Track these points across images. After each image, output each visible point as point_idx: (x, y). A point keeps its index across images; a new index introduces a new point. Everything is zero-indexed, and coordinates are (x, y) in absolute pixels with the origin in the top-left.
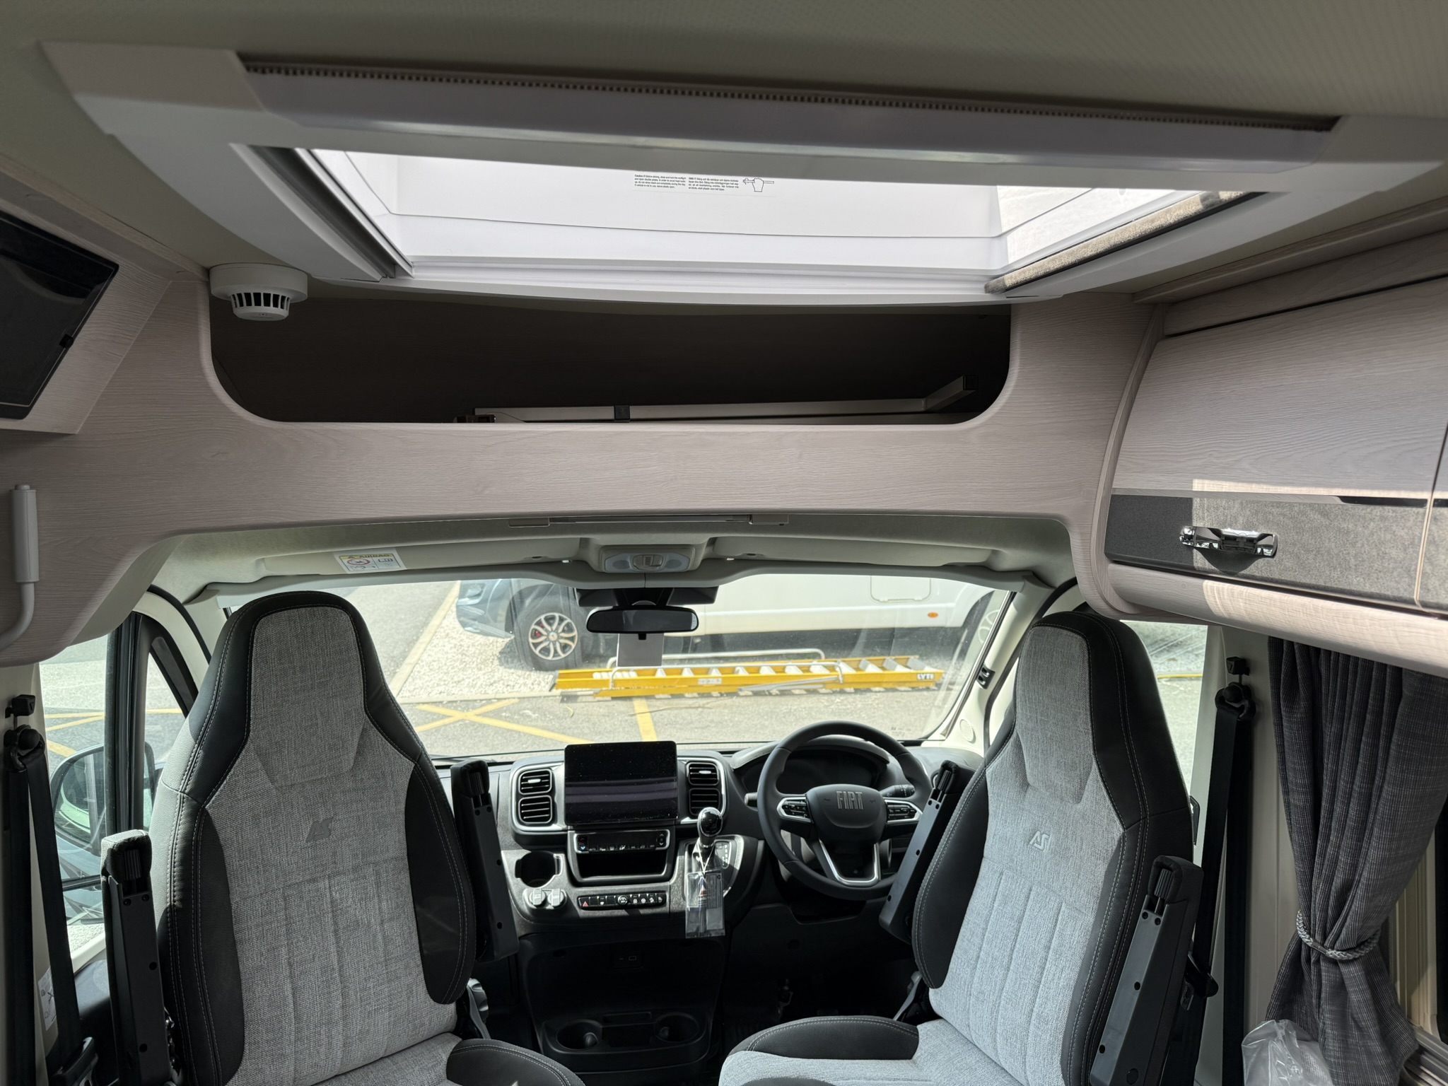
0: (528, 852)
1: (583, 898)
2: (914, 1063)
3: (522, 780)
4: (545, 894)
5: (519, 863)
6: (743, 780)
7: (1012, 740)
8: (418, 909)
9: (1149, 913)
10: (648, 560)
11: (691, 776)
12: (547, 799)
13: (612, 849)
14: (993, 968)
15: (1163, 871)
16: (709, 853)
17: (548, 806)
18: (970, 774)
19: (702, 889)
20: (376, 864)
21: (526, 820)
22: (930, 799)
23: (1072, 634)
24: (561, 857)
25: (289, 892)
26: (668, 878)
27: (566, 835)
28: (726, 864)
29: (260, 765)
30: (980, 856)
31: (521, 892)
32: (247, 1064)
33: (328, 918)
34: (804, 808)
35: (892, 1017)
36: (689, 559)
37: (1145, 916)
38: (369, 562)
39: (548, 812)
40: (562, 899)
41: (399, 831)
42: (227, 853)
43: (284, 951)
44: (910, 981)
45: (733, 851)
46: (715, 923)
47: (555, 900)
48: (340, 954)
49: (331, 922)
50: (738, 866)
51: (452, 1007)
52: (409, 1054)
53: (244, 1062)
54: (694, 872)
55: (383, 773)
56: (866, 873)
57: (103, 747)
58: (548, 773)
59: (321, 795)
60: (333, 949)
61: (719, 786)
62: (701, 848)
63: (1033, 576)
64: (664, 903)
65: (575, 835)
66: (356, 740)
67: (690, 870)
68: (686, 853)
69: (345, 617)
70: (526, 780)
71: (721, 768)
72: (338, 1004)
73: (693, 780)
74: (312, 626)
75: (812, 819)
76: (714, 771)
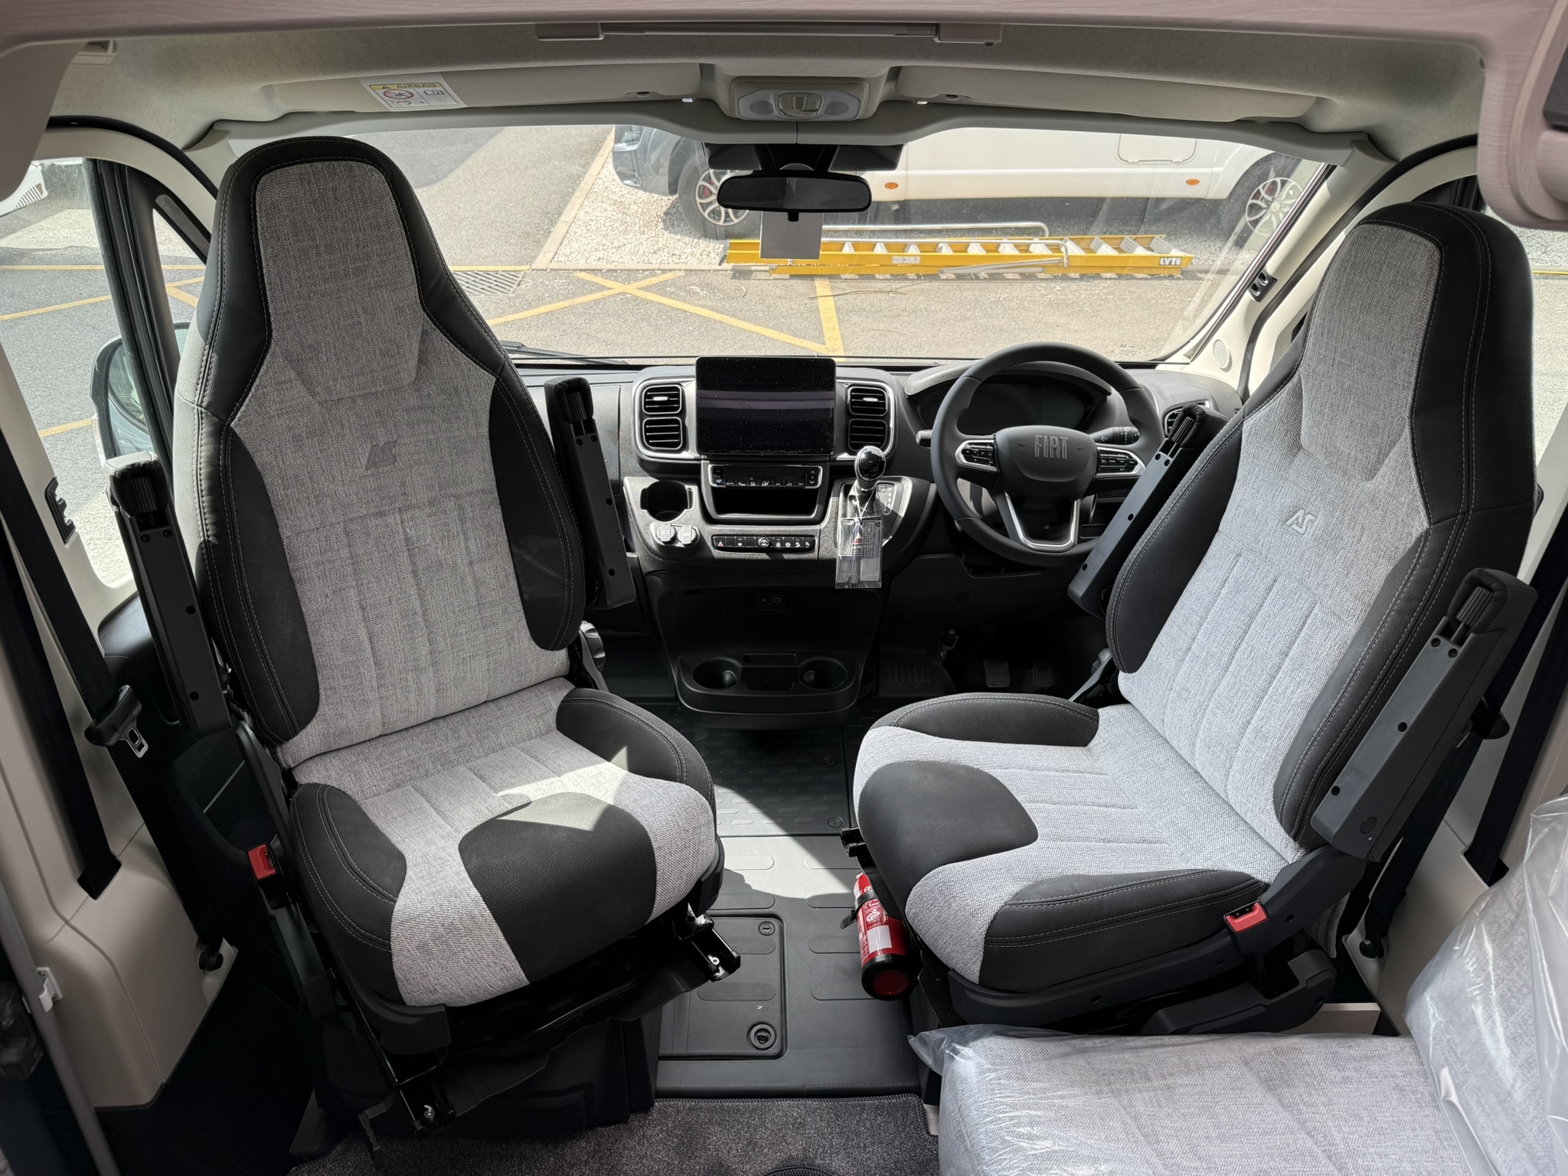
0: (656, 481)
1: (719, 537)
2: (1089, 750)
3: (646, 396)
4: (675, 529)
5: (645, 493)
6: (919, 409)
7: (1289, 385)
8: (514, 549)
9: (1443, 640)
10: (800, 100)
11: (853, 403)
12: (677, 422)
13: (753, 485)
14: (1206, 665)
15: (1479, 589)
16: (868, 497)
17: (677, 429)
18: (1219, 423)
19: (858, 536)
20: (458, 497)
21: (651, 444)
22: (1158, 452)
23: (1420, 239)
24: (694, 489)
25: (351, 527)
26: (818, 521)
27: (700, 464)
28: (888, 510)
29: (293, 374)
30: (1214, 529)
31: (648, 525)
32: (323, 708)
33: (404, 557)
34: (990, 454)
35: (1068, 697)
36: (860, 102)
37: (1436, 642)
38: (412, 95)
39: (678, 437)
40: (693, 538)
41: (484, 460)
42: (267, 480)
43: (353, 592)
44: (1096, 658)
45: (898, 495)
46: (870, 573)
47: (685, 538)
48: (421, 597)
49: (407, 562)
50: (902, 513)
51: (562, 655)
52: (515, 699)
53: (321, 706)
54: (849, 516)
55: (456, 389)
56: (1056, 532)
57: (120, 340)
58: (678, 389)
59: (378, 413)
60: (413, 591)
61: (887, 418)
62: (859, 491)
63: (1369, 141)
64: (811, 549)
65: (710, 466)
66: (416, 346)
67: (845, 515)
68: (841, 495)
69: (377, 177)
70: (651, 397)
71: (890, 394)
72: (425, 649)
73: (854, 410)
74: (334, 189)
75: (999, 468)
76: (883, 397)
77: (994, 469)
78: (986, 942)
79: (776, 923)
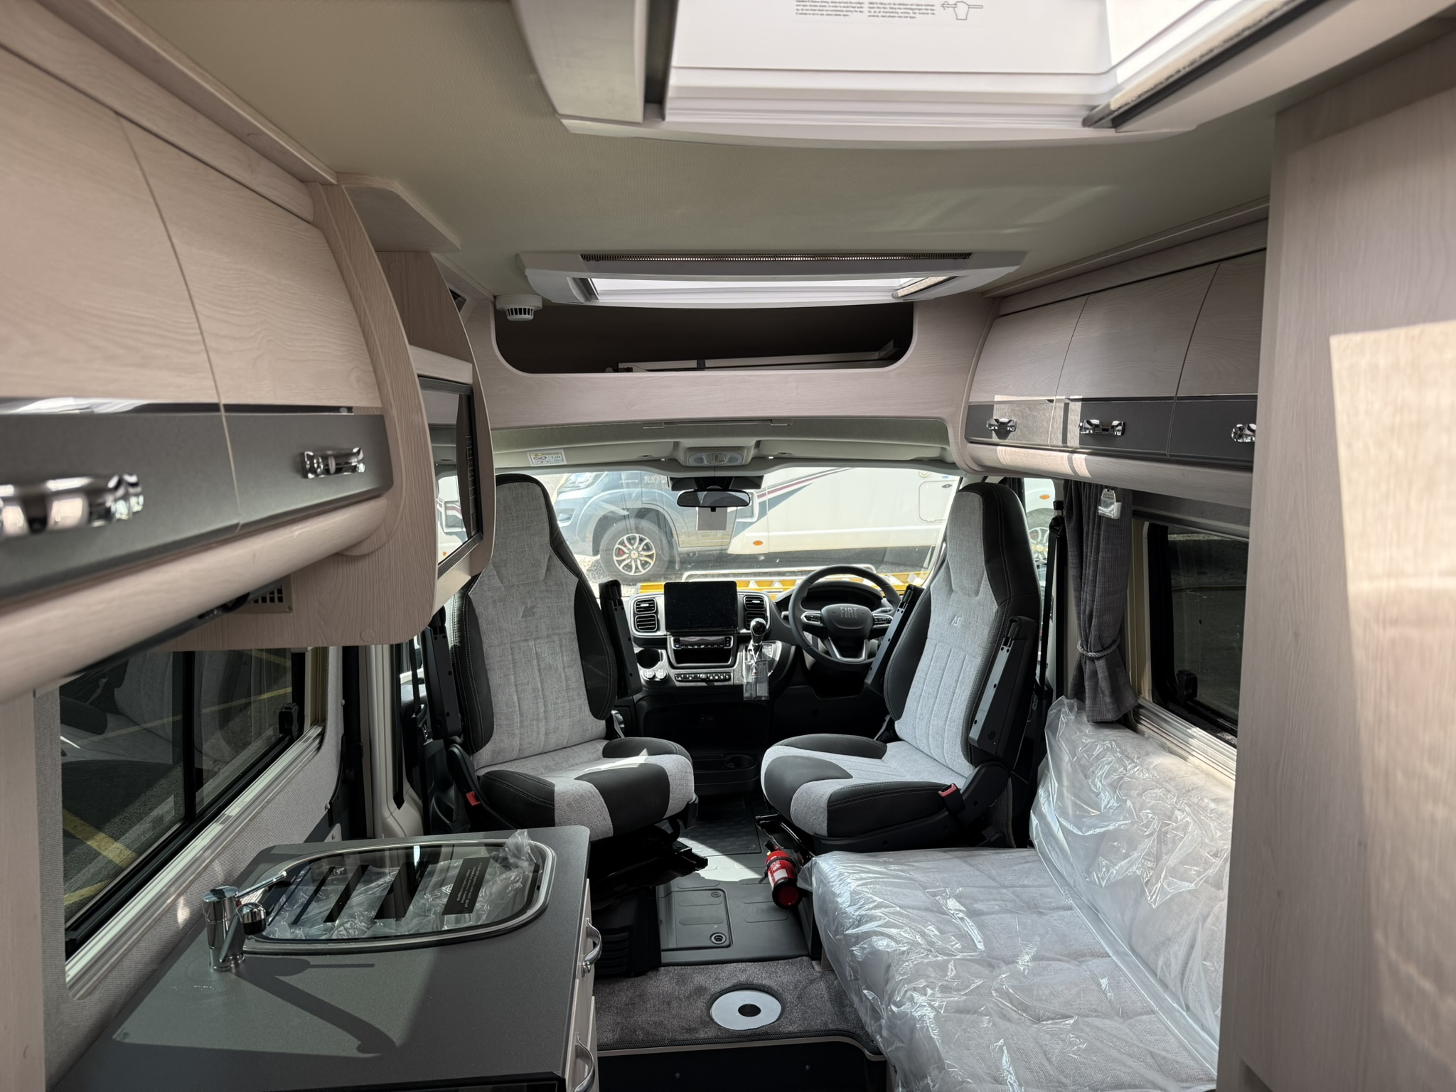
0: (643, 648)
1: (679, 675)
2: (884, 761)
3: (637, 605)
4: (654, 672)
6: (779, 606)
7: (944, 565)
8: (583, 662)
9: (1005, 647)
11: (747, 604)
12: (654, 616)
13: (696, 647)
14: (928, 699)
16: (758, 649)
17: (654, 620)
18: (922, 590)
19: (754, 671)
20: (559, 635)
21: (642, 629)
22: (899, 609)
23: (976, 497)
24: (664, 652)
25: (513, 645)
26: (732, 666)
27: (666, 638)
28: (769, 657)
29: (495, 573)
30: (926, 638)
32: (495, 736)
33: (535, 662)
34: (819, 618)
35: (873, 738)
36: (743, 456)
37: (1002, 649)
38: (546, 458)
39: (655, 624)
40: (664, 676)
41: (571, 617)
42: (480, 621)
43: (512, 677)
44: (884, 719)
45: (774, 650)
46: (763, 691)
47: (660, 676)
48: (542, 683)
49: (536, 664)
50: (777, 659)
51: (603, 723)
52: (580, 747)
53: (494, 734)
54: (749, 660)
55: (561, 583)
56: (857, 654)
58: (653, 600)
59: (528, 592)
60: (538, 679)
61: (765, 610)
62: (753, 646)
64: (729, 679)
65: (672, 638)
66: (546, 562)
67: (746, 659)
68: (744, 651)
69: (539, 489)
70: (639, 605)
71: (766, 600)
72: (542, 710)
73: (748, 607)
74: (522, 493)
75: (824, 624)
76: (762, 601)
77: (822, 625)
78: (828, 807)
79: (721, 892)
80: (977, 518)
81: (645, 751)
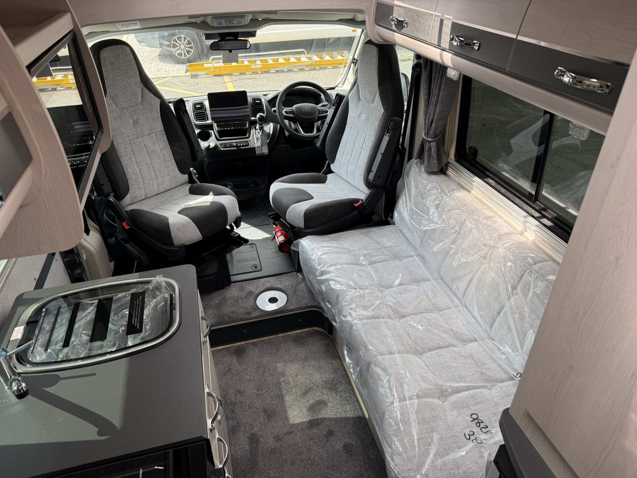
0: (200, 130)
1: (222, 144)
2: (326, 183)
3: (194, 106)
4: (209, 143)
5: (199, 134)
6: (271, 103)
7: (356, 84)
8: (171, 146)
9: (387, 134)
10: (230, 21)
11: (253, 103)
12: (204, 112)
13: (229, 128)
14: (347, 155)
15: (392, 122)
16: (261, 128)
17: (205, 115)
18: (344, 97)
19: (260, 140)
20: (155, 133)
21: (198, 120)
22: (332, 107)
24: (212, 132)
25: (130, 142)
26: (249, 137)
27: (213, 124)
28: (267, 132)
29: (112, 102)
30: (346, 123)
31: (201, 142)
32: (131, 190)
33: (144, 149)
34: (292, 112)
35: (320, 173)
36: (245, 20)
38: (128, 26)
39: (205, 117)
40: (214, 145)
43: (134, 159)
44: (325, 163)
45: (269, 128)
46: (265, 150)
47: (212, 145)
48: (150, 160)
49: (146, 150)
50: (271, 133)
51: (187, 175)
52: (176, 189)
53: (130, 190)
54: (257, 135)
55: (151, 103)
56: (312, 131)
58: (203, 103)
59: (133, 111)
60: (148, 158)
61: (263, 106)
62: (259, 127)
64: (248, 145)
65: (216, 124)
66: (140, 92)
67: (256, 134)
68: (254, 129)
69: (128, 49)
71: (263, 100)
72: (153, 174)
73: (254, 105)
74: (118, 52)
75: (294, 115)
76: (261, 101)
77: (293, 116)
78: (304, 216)
79: (254, 245)
80: (375, 61)
81: (211, 193)
